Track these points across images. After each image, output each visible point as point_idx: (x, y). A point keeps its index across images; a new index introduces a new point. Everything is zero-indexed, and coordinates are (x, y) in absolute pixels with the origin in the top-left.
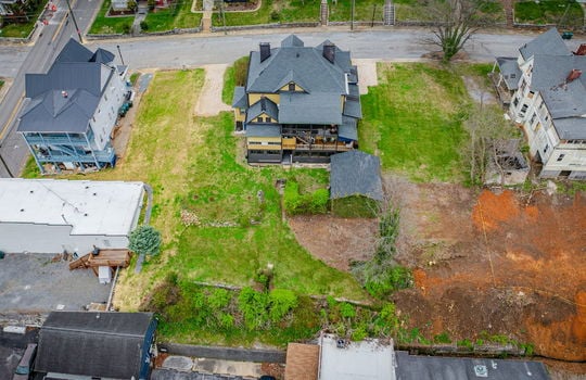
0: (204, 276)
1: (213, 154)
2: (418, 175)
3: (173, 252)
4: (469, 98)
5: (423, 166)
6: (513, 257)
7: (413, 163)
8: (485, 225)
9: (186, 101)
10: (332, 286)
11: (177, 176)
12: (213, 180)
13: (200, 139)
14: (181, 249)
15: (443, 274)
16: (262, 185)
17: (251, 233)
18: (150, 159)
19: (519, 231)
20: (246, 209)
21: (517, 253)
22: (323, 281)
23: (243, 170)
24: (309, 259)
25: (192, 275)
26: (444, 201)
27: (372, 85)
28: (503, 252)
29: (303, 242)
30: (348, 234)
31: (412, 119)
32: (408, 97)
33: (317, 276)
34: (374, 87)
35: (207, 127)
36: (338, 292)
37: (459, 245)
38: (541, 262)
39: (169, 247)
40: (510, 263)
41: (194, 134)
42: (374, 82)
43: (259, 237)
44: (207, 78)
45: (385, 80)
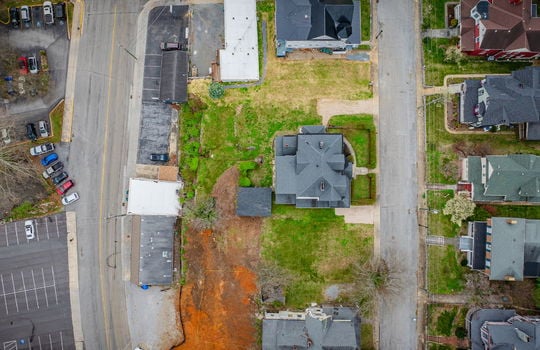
0: (206, 123)
1: (283, 117)
2: (266, 239)
3: (220, 105)
4: (331, 283)
5: (272, 243)
6: (222, 284)
7: (275, 238)
8: (237, 272)
9: (332, 92)
10: (203, 188)
11: (265, 98)
12: (262, 120)
13: (295, 106)
14: (221, 108)
15: (210, 245)
16: (259, 148)
17: (231, 145)
18: (282, 78)
19: (235, 291)
20: (243, 141)
21: (224, 286)
22: (205, 184)
23: (270, 137)
24: (217, 176)
25: (207, 117)
26: (250, 252)
27: (345, 219)
28: (224, 279)
29: (226, 173)
30: (231, 197)
31: (312, 243)
32: (332, 243)
33: (208, 180)
34: (343, 220)
35: (307, 110)
36: (200, 190)
37: (224, 255)
38: (220, 298)
39: (223, 102)
40: (218, 282)
41: (301, 102)
42: (348, 220)
43: (229, 149)
44: (360, 102)
45: (349, 228)
